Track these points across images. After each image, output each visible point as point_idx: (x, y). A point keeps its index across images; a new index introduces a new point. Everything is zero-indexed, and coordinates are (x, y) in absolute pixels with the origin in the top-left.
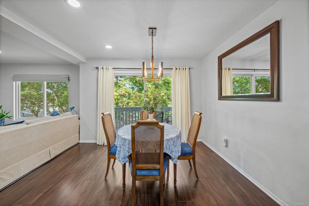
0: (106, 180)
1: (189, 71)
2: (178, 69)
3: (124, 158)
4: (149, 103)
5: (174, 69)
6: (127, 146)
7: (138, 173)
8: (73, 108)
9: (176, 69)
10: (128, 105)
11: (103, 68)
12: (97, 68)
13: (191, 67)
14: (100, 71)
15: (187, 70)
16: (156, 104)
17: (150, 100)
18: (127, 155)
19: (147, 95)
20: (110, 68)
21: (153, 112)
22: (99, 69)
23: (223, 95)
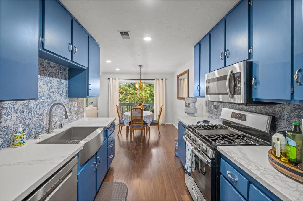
0: (118, 136)
1: (165, 81)
2: (158, 80)
3: (127, 124)
4: (138, 101)
5: (156, 79)
6: (129, 118)
7: (133, 127)
8: (92, 102)
9: (157, 79)
10: (125, 101)
11: (112, 79)
12: (108, 79)
13: (166, 78)
14: (111, 81)
15: (164, 80)
16: (142, 101)
17: (139, 99)
18: (129, 122)
19: (138, 97)
20: (117, 79)
21: (141, 105)
22: (110, 79)
23: (179, 97)
